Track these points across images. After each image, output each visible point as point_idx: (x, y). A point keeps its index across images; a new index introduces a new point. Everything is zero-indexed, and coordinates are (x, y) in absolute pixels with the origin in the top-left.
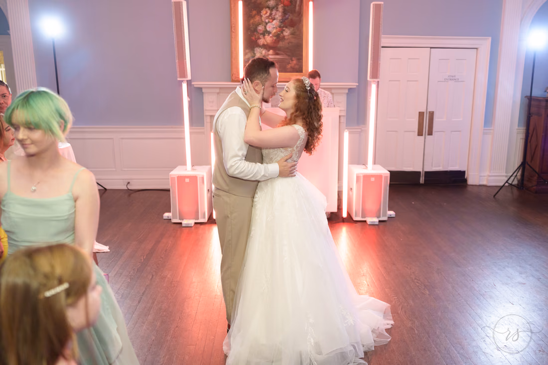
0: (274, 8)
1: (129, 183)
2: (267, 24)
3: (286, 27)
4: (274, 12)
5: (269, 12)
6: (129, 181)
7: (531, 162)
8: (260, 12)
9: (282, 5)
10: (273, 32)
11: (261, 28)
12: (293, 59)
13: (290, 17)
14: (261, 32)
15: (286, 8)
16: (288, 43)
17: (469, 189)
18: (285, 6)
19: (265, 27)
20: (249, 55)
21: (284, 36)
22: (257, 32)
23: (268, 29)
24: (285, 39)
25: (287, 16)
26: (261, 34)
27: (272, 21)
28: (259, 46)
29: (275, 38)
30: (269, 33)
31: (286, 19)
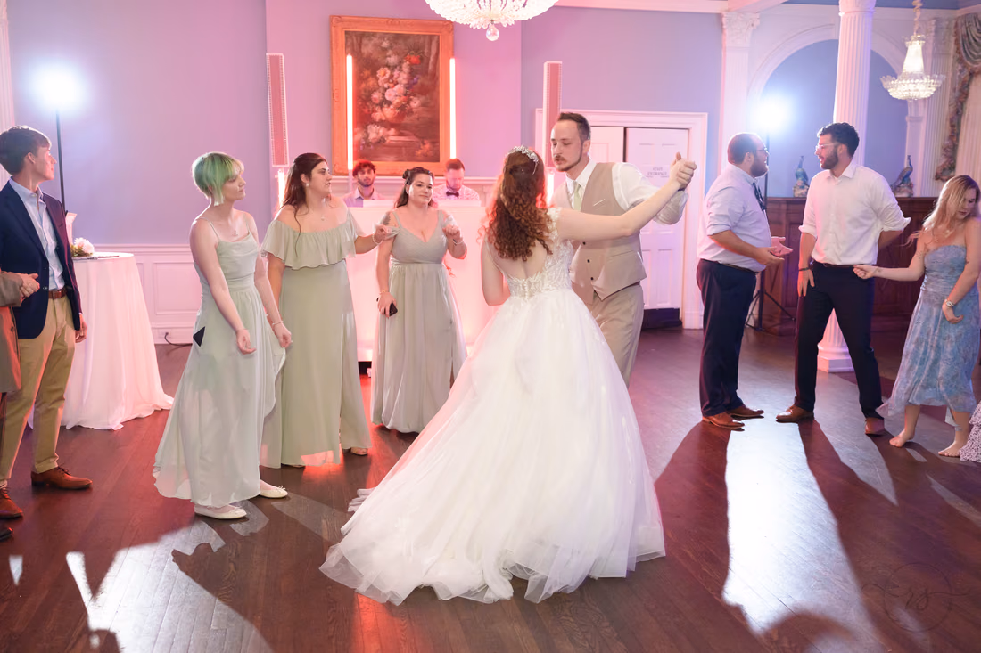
0: (396, 67)
1: (167, 334)
2: (386, 90)
3: (415, 96)
4: (396, 73)
5: (388, 72)
6: (167, 331)
7: (771, 291)
8: (376, 73)
9: (408, 63)
10: (395, 102)
11: (376, 96)
12: (426, 141)
13: (419, 81)
14: (377, 102)
15: (414, 67)
16: (418, 119)
17: (686, 333)
18: (411, 65)
19: (384, 94)
20: (360, 136)
21: (411, 109)
22: (370, 100)
23: (387, 98)
24: (412, 112)
25: (415, 79)
26: (377, 105)
27: (394, 87)
28: (374, 122)
29: (397, 111)
30: (389, 103)
31: (414, 84)
